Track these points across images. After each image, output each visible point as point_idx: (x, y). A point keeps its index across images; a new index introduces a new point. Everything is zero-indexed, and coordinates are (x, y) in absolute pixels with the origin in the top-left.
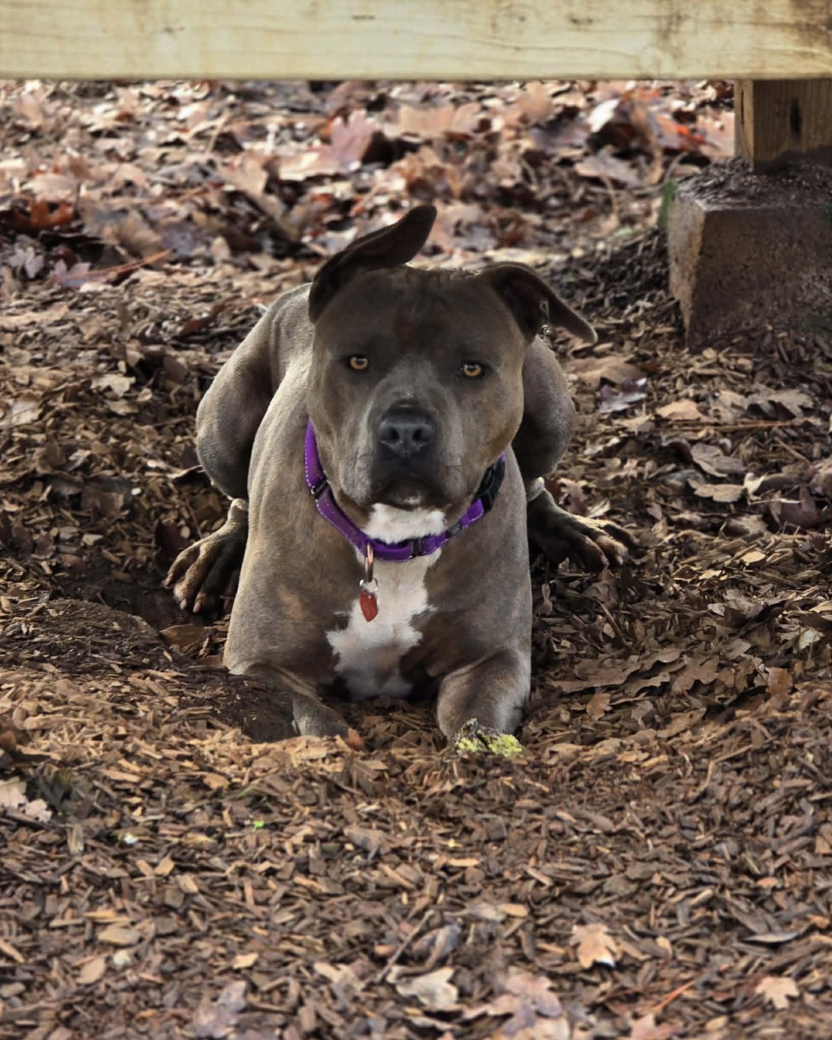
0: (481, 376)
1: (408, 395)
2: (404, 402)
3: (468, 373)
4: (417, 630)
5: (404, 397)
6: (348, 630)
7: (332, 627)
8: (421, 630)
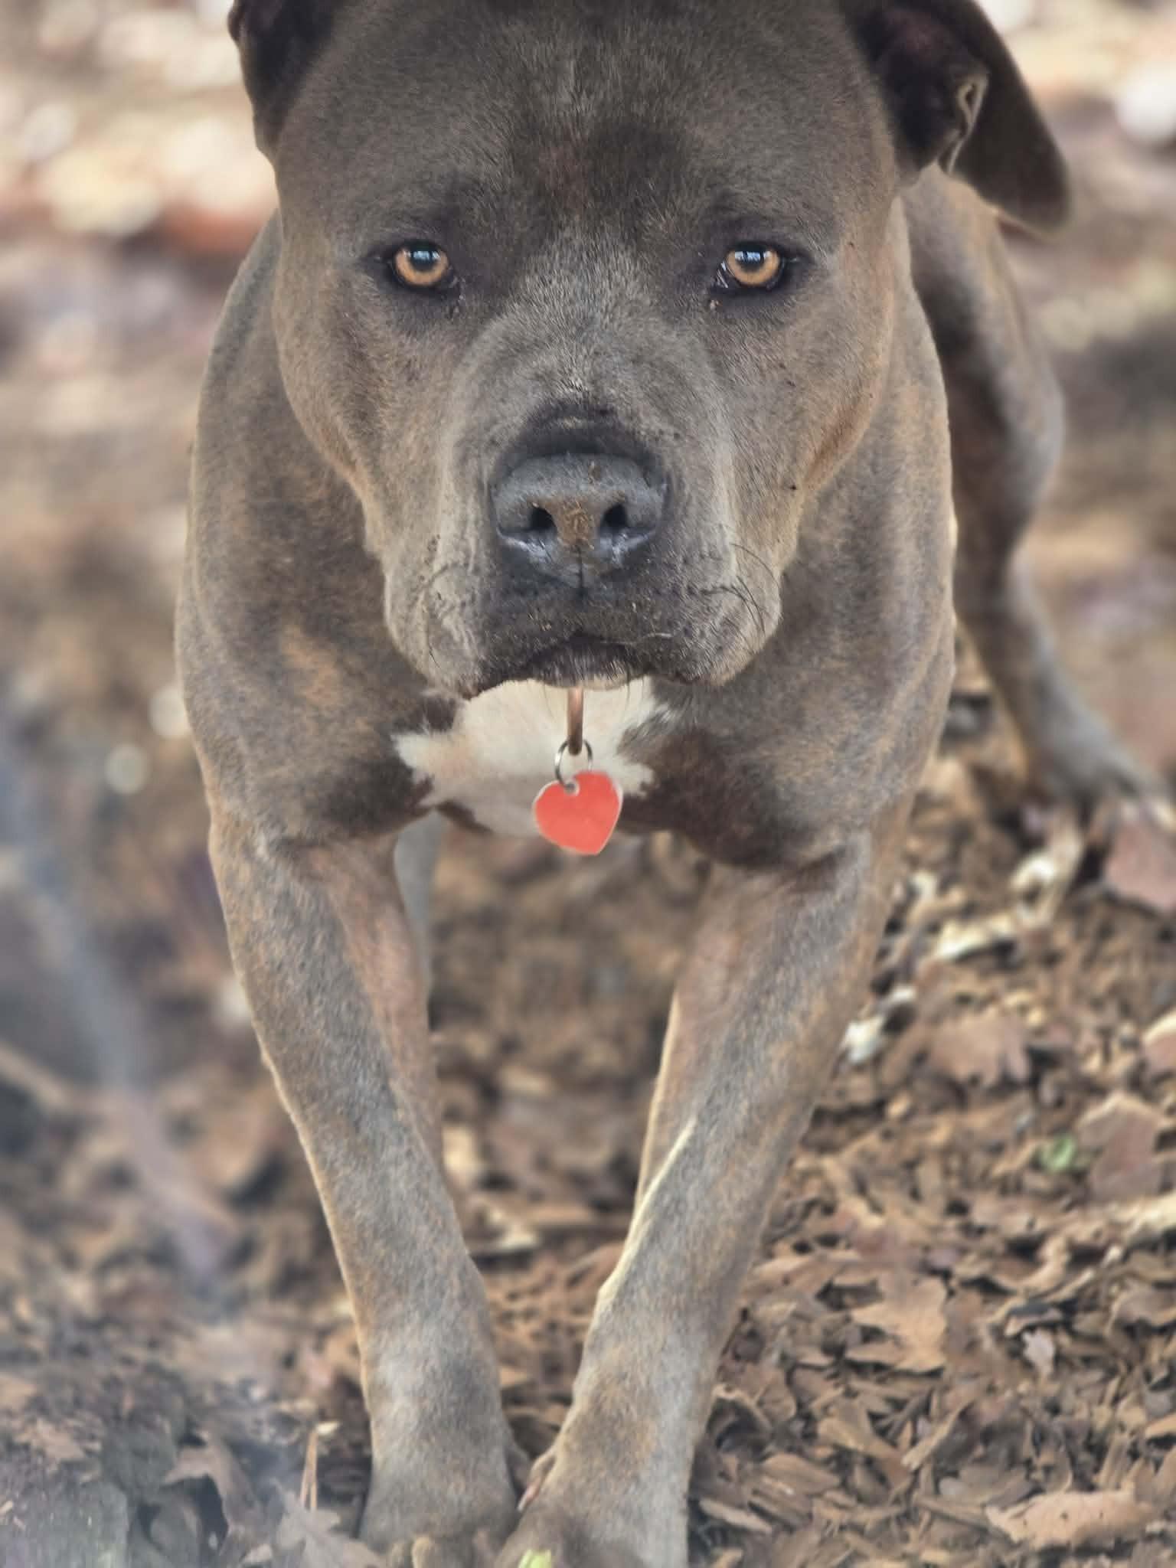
0: (783, 280)
1: (576, 384)
2: (563, 408)
3: (745, 277)
4: (634, 760)
5: (562, 392)
6: (452, 734)
7: (411, 725)
8: (648, 763)
